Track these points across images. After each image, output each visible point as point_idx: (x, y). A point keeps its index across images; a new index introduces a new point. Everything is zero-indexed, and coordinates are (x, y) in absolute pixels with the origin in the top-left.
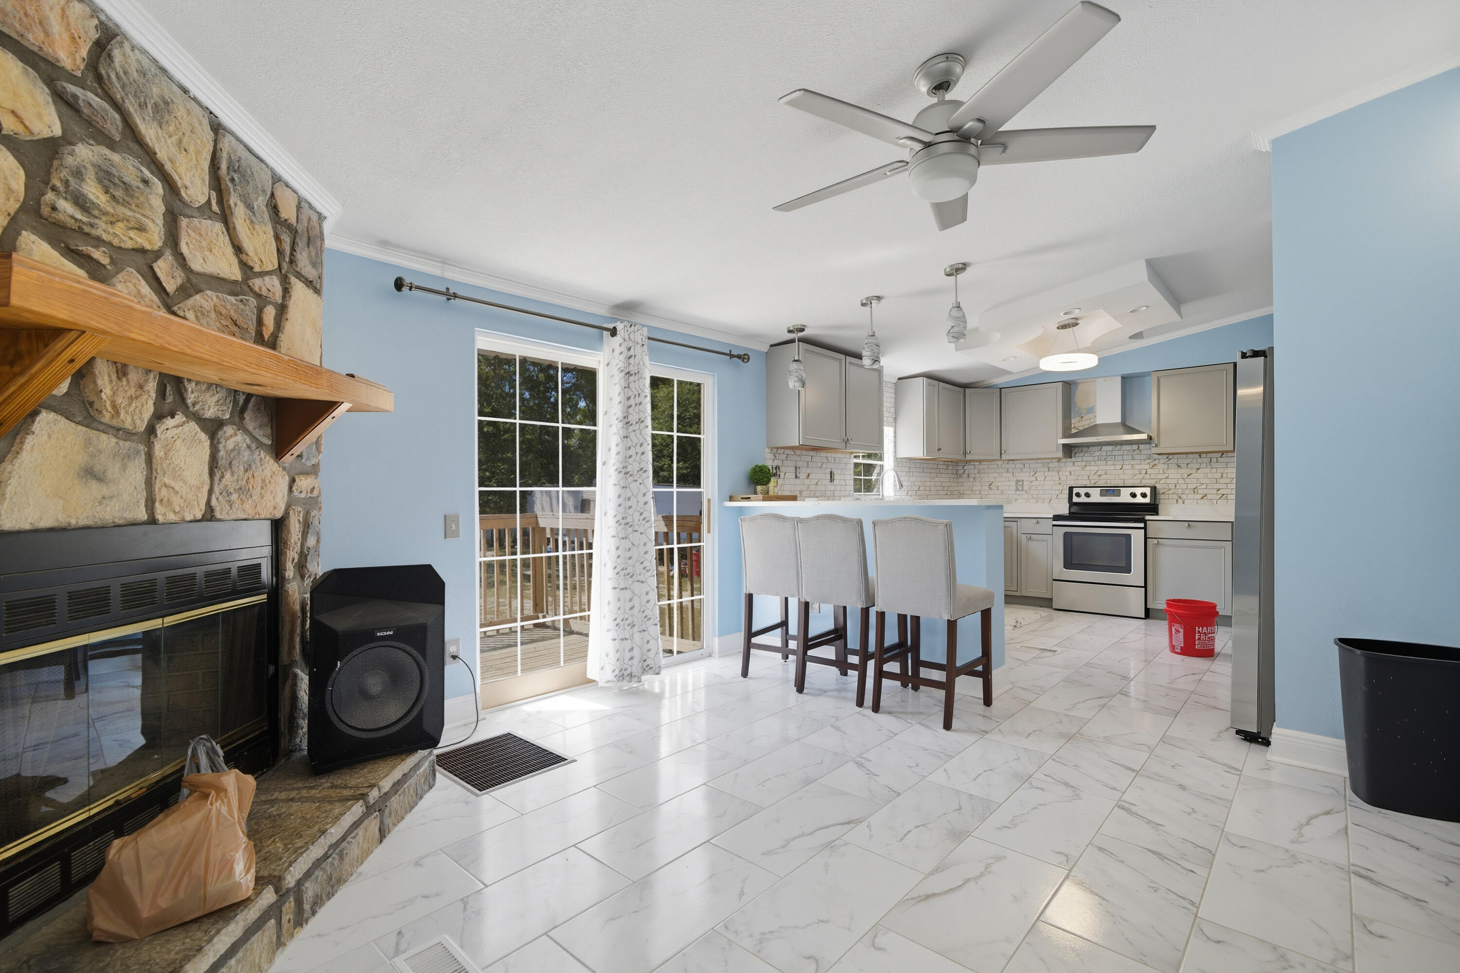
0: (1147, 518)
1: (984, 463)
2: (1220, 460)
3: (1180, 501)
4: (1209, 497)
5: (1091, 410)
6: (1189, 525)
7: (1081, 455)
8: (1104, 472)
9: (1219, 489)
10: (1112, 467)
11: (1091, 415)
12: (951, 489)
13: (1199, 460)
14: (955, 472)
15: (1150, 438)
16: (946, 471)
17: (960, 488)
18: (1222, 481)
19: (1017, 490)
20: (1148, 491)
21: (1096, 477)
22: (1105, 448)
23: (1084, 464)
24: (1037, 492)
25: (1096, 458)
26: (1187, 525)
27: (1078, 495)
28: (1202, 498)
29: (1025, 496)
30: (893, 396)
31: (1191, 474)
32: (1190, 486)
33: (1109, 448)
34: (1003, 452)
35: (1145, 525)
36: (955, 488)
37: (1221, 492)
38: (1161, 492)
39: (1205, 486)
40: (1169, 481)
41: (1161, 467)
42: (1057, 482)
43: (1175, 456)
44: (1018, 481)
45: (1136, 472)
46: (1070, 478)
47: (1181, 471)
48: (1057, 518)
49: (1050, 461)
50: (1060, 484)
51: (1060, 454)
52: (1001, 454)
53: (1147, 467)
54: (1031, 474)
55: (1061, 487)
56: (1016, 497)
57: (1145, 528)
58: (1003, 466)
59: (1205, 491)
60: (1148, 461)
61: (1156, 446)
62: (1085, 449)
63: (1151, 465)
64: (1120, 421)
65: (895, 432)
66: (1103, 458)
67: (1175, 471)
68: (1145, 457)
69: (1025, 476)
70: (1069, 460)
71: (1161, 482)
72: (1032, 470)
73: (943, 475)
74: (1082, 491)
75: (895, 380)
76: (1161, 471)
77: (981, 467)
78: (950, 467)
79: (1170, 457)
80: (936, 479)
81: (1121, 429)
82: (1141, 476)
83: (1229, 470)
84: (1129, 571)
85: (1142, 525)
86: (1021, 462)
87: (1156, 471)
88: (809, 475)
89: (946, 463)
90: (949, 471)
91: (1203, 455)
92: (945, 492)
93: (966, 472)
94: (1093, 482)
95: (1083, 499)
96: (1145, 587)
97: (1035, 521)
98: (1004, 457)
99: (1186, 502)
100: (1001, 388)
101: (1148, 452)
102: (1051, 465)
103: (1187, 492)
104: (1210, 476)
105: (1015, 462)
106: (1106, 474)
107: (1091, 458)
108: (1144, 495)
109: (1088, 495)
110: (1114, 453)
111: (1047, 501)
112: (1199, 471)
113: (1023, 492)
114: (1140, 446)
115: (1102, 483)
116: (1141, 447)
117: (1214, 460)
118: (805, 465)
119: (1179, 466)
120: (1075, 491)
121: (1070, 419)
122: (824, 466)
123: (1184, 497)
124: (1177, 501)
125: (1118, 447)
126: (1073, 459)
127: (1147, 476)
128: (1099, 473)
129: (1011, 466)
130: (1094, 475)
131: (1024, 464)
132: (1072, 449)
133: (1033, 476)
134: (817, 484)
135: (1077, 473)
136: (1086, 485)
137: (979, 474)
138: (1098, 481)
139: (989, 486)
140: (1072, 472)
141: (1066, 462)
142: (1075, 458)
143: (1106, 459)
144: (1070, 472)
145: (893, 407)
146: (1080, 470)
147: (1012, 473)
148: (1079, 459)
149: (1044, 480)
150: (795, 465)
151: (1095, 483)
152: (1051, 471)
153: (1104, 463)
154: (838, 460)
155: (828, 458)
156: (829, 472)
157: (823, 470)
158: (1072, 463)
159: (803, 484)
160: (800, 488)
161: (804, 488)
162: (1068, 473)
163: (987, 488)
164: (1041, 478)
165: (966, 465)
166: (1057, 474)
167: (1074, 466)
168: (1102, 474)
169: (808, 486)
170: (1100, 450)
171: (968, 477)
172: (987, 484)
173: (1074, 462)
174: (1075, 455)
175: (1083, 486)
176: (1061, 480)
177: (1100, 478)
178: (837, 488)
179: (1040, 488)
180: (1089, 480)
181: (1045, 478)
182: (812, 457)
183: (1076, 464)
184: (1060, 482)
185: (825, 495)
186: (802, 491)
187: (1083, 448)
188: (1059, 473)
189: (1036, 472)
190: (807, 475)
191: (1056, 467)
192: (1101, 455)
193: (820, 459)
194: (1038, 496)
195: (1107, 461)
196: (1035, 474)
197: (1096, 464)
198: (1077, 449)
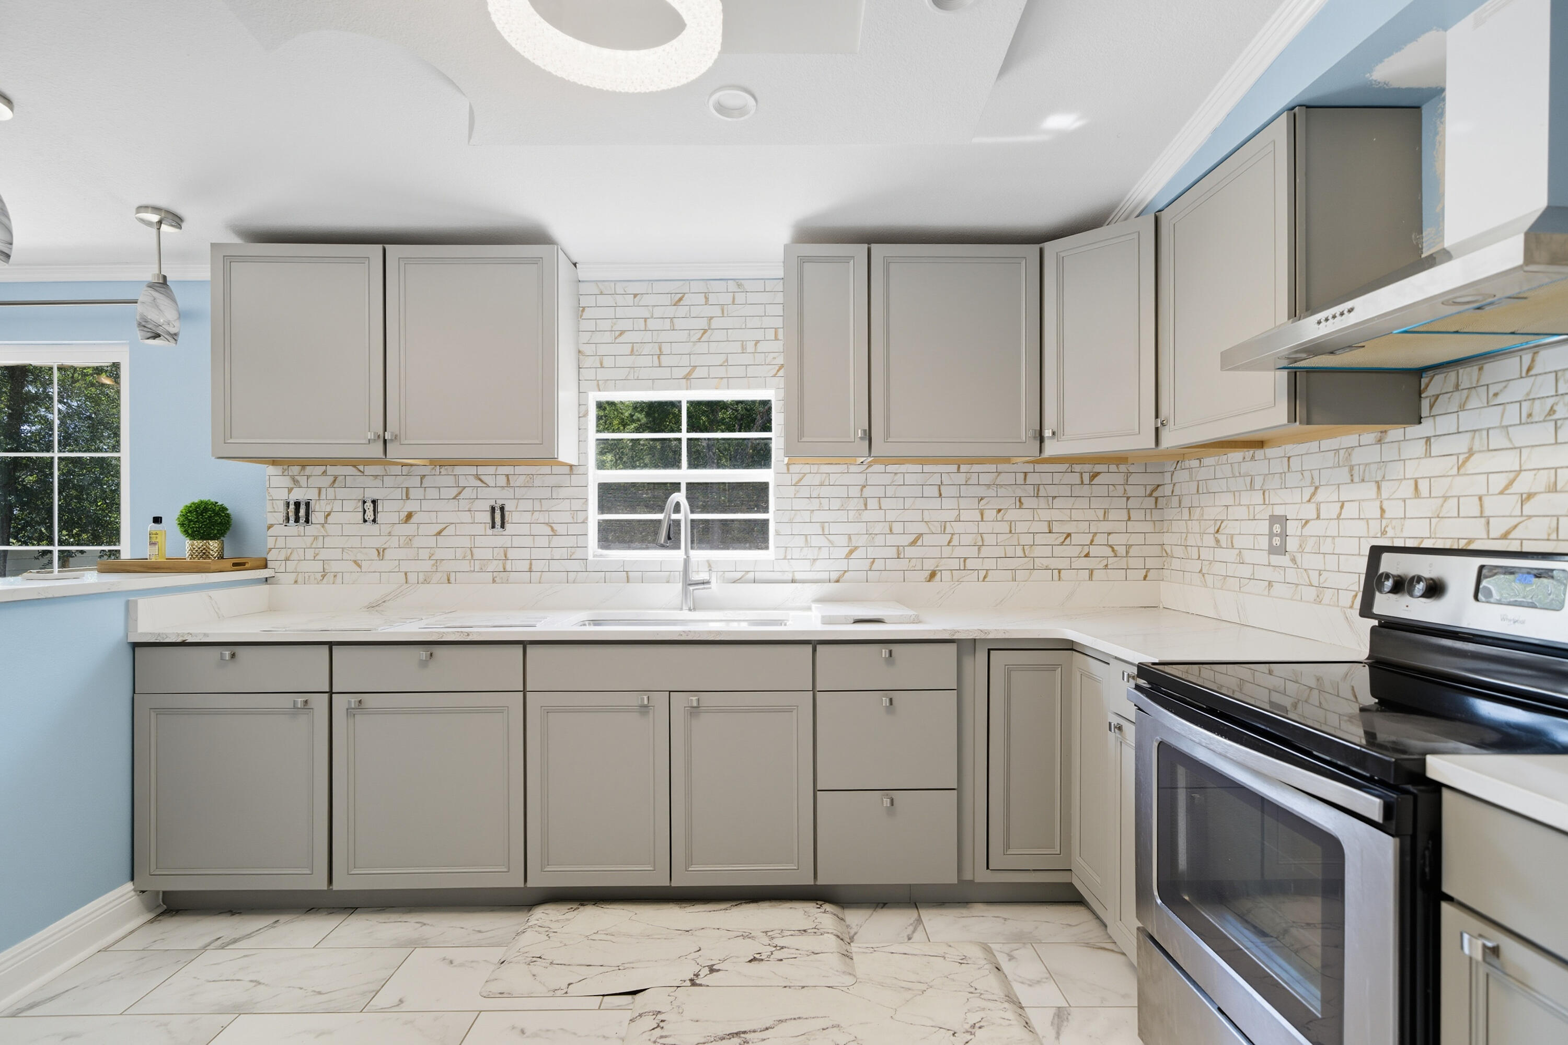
7: (1457, 398)
8: (1544, 478)
12: (1116, 539)
14: (1137, 491)
16: (1083, 490)
17: (1167, 539)
19: (1272, 550)
21: (1510, 504)
23: (1460, 444)
24: (1318, 562)
25: (1512, 414)
27: (1400, 585)
29: (1292, 575)
30: (778, 310)
34: (1161, 423)
36: (1135, 539)
42: (1375, 527)
44: (1274, 519)
50: (1383, 533)
52: (1157, 429)
54: (1306, 495)
56: (1268, 574)
62: (1467, 375)
66: (1539, 409)
69: (1290, 501)
70: (1414, 431)
72: (1309, 479)
74: (1417, 570)
80: (1012, 515)
88: (409, 516)
90: (1100, 490)
92: (1074, 551)
93: (1177, 491)
94: (1498, 528)
95: (1408, 606)
98: (1167, 439)
100: (1158, 212)
102: (1358, 457)
106: (1553, 488)
107: (1490, 417)
111: (1346, 599)
113: (1286, 560)
118: (398, 494)
120: (1387, 564)
122: (467, 493)
126: (1425, 428)
128: (1524, 484)
130: (1501, 493)
131: (1289, 458)
132: (1424, 381)
133: (1309, 501)
134: (439, 533)
135: (1440, 487)
136: (1471, 541)
137: (1198, 495)
138: (1516, 526)
139: (1216, 535)
140: (1420, 481)
141: (1405, 440)
142: (1431, 419)
143: (1552, 411)
144: (1412, 482)
145: (776, 339)
146: (1449, 474)
147: (1262, 492)
148: (1445, 424)
149: (1338, 518)
150: (361, 497)
151: (1505, 536)
152: (1356, 479)
153: (1545, 432)
154: (520, 481)
155: (483, 477)
156: (489, 509)
157: (464, 505)
158: (1420, 446)
159: (390, 534)
160: (378, 542)
161: (394, 542)
162: (1407, 489)
163: (1209, 540)
164: (1329, 511)
165: (1178, 467)
166: (1373, 493)
167: (1428, 454)
168: (1532, 491)
169: (410, 538)
170: (1529, 370)
171: (1180, 507)
172: (1212, 530)
173: (1428, 439)
174: (1431, 407)
175: (1462, 545)
176: (1387, 515)
177: (1528, 509)
178: (517, 541)
179: (1327, 547)
180: (1483, 520)
181: (1342, 507)
182: (423, 477)
183: (1436, 448)
184: (1384, 522)
185: (469, 557)
186: (384, 549)
187: (1461, 371)
188: (1379, 488)
189: (1317, 484)
190: (403, 515)
191: (1369, 464)
192: (1531, 397)
193: (450, 481)
194: (1322, 579)
195: (1559, 423)
196: (1314, 494)
197: (1510, 440)
198: (1439, 378)
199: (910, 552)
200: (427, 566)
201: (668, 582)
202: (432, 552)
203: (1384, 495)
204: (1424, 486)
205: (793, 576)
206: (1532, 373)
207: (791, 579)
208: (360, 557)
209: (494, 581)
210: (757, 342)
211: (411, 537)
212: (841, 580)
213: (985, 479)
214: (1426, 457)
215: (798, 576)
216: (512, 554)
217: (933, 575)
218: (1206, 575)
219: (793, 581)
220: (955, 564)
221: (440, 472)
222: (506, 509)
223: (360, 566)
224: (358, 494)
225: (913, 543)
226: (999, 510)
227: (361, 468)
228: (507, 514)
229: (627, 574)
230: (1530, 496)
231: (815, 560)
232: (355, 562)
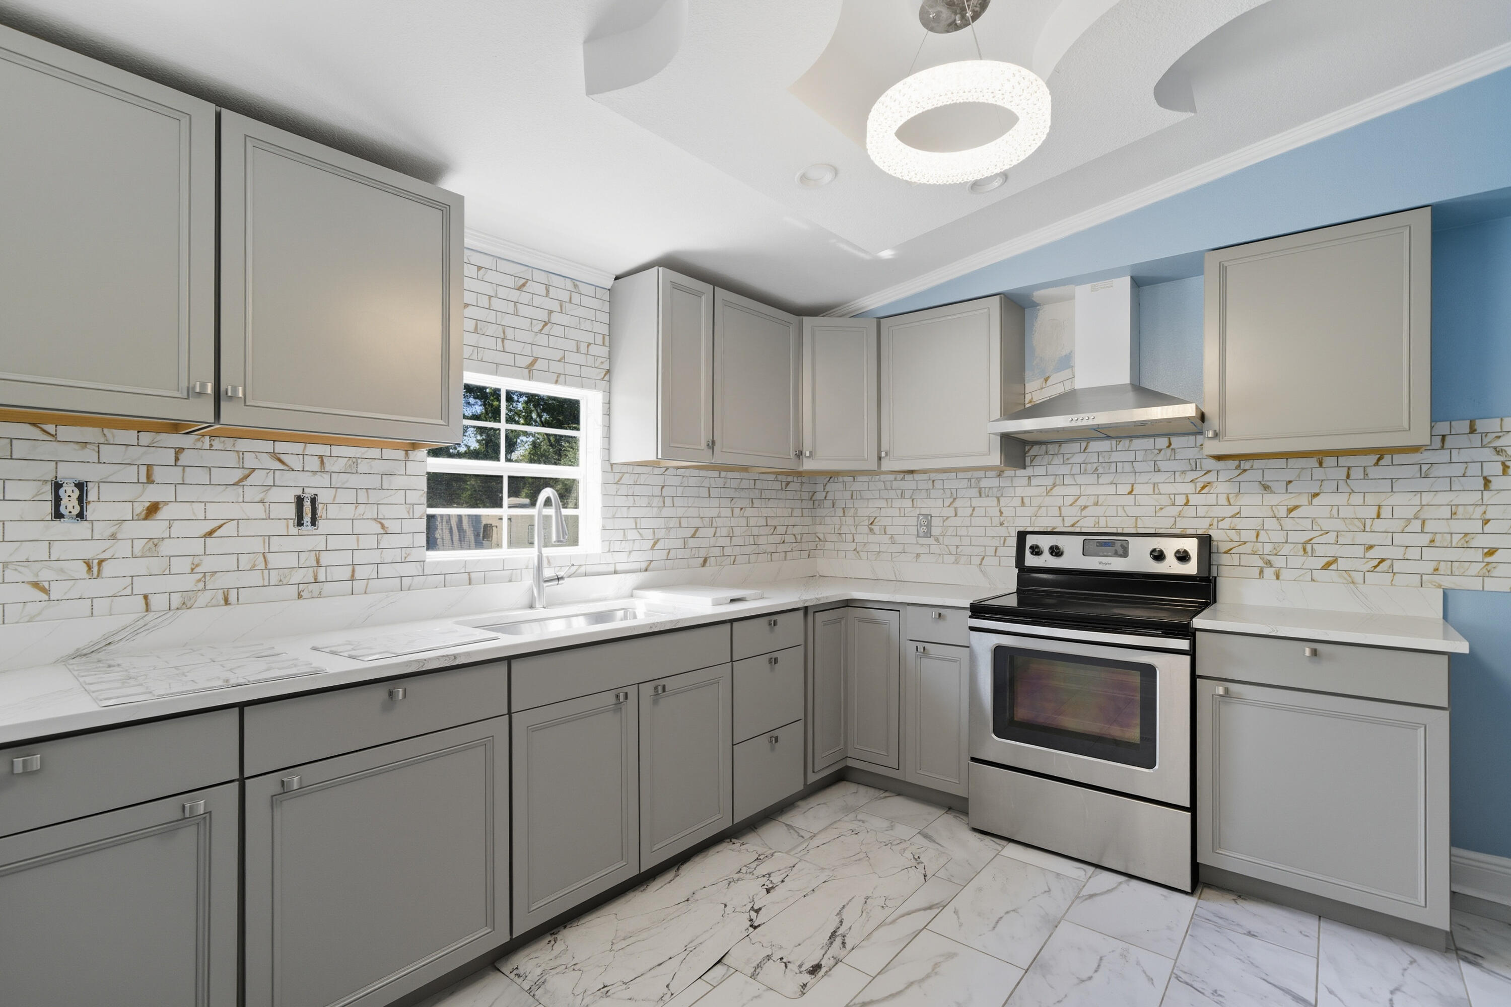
0: (1198, 622)
1: (860, 478)
2: (1373, 472)
3: (1269, 572)
4: (1342, 564)
5: (1066, 362)
6: (1315, 653)
7: (1046, 459)
8: (1092, 499)
9: (1371, 547)
10: (1111, 489)
11: (1066, 374)
12: (797, 530)
13: (1319, 473)
14: (806, 496)
15: (1202, 417)
16: (782, 495)
17: (819, 529)
18: (1379, 525)
19: (920, 535)
20: (1191, 546)
21: (1075, 510)
22: (1095, 446)
23: (1049, 481)
24: (956, 541)
25: (1076, 469)
26: (1308, 652)
27: (1036, 551)
28: (1326, 567)
29: (935, 549)
30: (605, 318)
31: (1296, 507)
32: (1293, 537)
33: (1105, 445)
34: (883, 454)
35: (1193, 645)
36: (805, 530)
37: (1375, 553)
38: (1222, 549)
39: (1331, 537)
40: (1239, 523)
41: (1222, 488)
42: (996, 521)
43: (1258, 464)
44: (921, 516)
45: (1164, 500)
46: (1021, 511)
47: (1271, 499)
48: (979, 610)
49: (981, 474)
50: (1001, 524)
51: (995, 459)
52: (880, 458)
53: (1189, 488)
54: (947, 502)
55: (1002, 532)
56: (916, 549)
57: (1192, 653)
58: (895, 484)
59: (1333, 551)
60: (1192, 475)
61: (1216, 435)
62: (1052, 448)
63: (1199, 486)
64: (1127, 381)
65: (608, 403)
66: (1090, 468)
67: (1257, 499)
68: (1184, 466)
69: (934, 506)
70: (1021, 472)
71: (1222, 525)
72: (948, 492)
73: (771, 503)
74: (1045, 543)
75: (609, 283)
76: (1223, 500)
77: (856, 486)
78: (790, 487)
79: (1245, 465)
80: (749, 512)
81: (1131, 396)
82: (1174, 511)
83: (1395, 499)
84: (1150, 763)
85: (1184, 644)
86: (926, 476)
87: (1211, 499)
88: (153, 509)
89: (780, 478)
90: (790, 495)
91: (1330, 461)
92: (778, 539)
93: (830, 496)
94: (1069, 522)
95: (1046, 560)
96: (1192, 809)
97: (935, 613)
98: (887, 465)
99: (1284, 574)
100: (879, 319)
101: (1192, 453)
102: (984, 483)
103: (1287, 549)
104: (1345, 512)
105: (917, 476)
106: (1096, 504)
107: (1065, 469)
108: (1183, 557)
109: (1056, 551)
110: (1115, 457)
111: (977, 560)
112: (1316, 501)
113: (931, 541)
114: (1174, 440)
115: (1087, 525)
116: (1176, 441)
117: (1357, 473)
118: (129, 473)
119: (1266, 488)
120: (1031, 540)
121: (1022, 382)
122: (257, 477)
123: (1279, 562)
124: (1261, 572)
125: (1126, 442)
126: (1029, 471)
127: (1190, 511)
128: (1082, 502)
129: (909, 483)
130: (1071, 505)
131: (933, 481)
132: (1027, 448)
133: (949, 506)
134: (210, 534)
135: (1036, 502)
136: (1054, 528)
137: (852, 500)
138: (1078, 521)
139: (870, 526)
140: (1025, 498)
141: (1015, 476)
142: (1032, 467)
143: (1096, 469)
144: (1020, 498)
145: (604, 345)
146: (1042, 495)
147: (911, 500)
148: (1040, 470)
149: (971, 516)
150: (51, 476)
151: (1073, 526)
152: (983, 495)
153: (1093, 479)
154: (340, 465)
155: (283, 457)
156: (293, 499)
157: (251, 493)
158: (1026, 480)
159: (113, 537)
160: (92, 551)
161: (123, 548)
162: (1017, 502)
163: (865, 530)
164: (965, 512)
165: (831, 481)
166: (995, 503)
167: (1029, 485)
168: (1087, 505)
169: (155, 543)
170: (1085, 450)
171: (833, 507)
172: (866, 523)
173: (1029, 477)
174: (1032, 461)
175: (1049, 530)
176: (1003, 515)
177: (1084, 513)
178: (333, 543)
179: (963, 531)
180: (1061, 518)
181: (973, 510)
182: (179, 451)
183: (1034, 482)
184: (1002, 519)
185: (262, 566)
186: (101, 562)
187: (1049, 446)
188: (999, 501)
189: (955, 496)
190: (140, 508)
191: (992, 487)
192: (1086, 462)
193: (231, 459)
194: (959, 550)
195: (1100, 475)
196: (953, 502)
197: (1076, 482)
198: (1036, 448)
199: (692, 543)
200: (189, 582)
201: (510, 581)
202: (196, 562)
203: (1002, 504)
204: (1026, 501)
205: (615, 567)
206: (1086, 451)
207: (613, 570)
208: (45, 576)
209: (300, 596)
210: (589, 344)
211: (156, 541)
212: (649, 568)
213: (735, 484)
214: (1028, 486)
215: (619, 567)
216: (326, 558)
217: (705, 561)
218: (860, 552)
219: (616, 572)
220: (717, 552)
221: (211, 445)
222: (320, 499)
223: (46, 591)
224: (47, 471)
225: (693, 536)
226: (741, 509)
227: (50, 428)
228: (320, 507)
229: (469, 575)
230: (1085, 507)
231: (630, 552)
232: (36, 585)
